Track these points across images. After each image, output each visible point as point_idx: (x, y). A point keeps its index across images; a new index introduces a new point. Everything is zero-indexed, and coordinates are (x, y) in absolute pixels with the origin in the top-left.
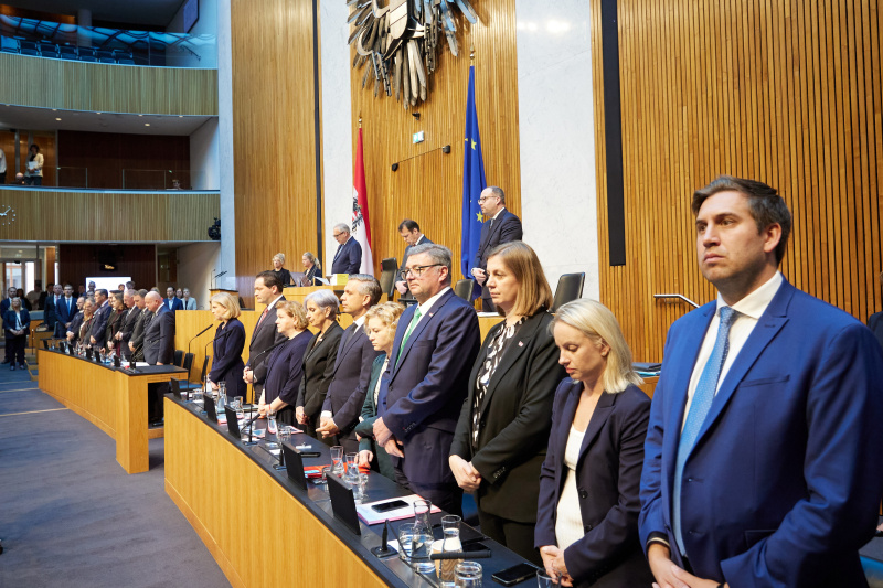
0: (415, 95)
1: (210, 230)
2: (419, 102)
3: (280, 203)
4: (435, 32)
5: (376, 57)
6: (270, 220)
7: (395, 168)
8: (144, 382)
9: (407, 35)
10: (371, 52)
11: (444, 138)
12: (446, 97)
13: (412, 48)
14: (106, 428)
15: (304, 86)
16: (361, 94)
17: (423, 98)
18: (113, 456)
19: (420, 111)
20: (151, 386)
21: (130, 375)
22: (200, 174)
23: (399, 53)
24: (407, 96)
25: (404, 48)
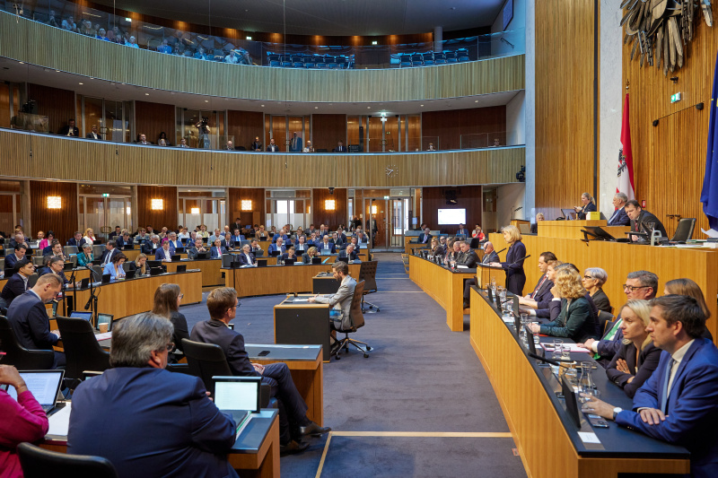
0: (673, 63)
1: (518, 175)
2: (676, 68)
3: (567, 153)
4: (692, 9)
5: (641, 35)
6: (560, 167)
7: (656, 123)
8: (462, 277)
9: (667, 14)
10: (638, 31)
11: (698, 96)
12: (701, 62)
13: (672, 24)
14: (443, 305)
15: (586, 62)
16: (630, 65)
17: (680, 64)
18: (445, 320)
19: (679, 75)
20: (465, 280)
21: (454, 273)
22: (513, 133)
23: (661, 30)
24: (666, 65)
25: (665, 25)
